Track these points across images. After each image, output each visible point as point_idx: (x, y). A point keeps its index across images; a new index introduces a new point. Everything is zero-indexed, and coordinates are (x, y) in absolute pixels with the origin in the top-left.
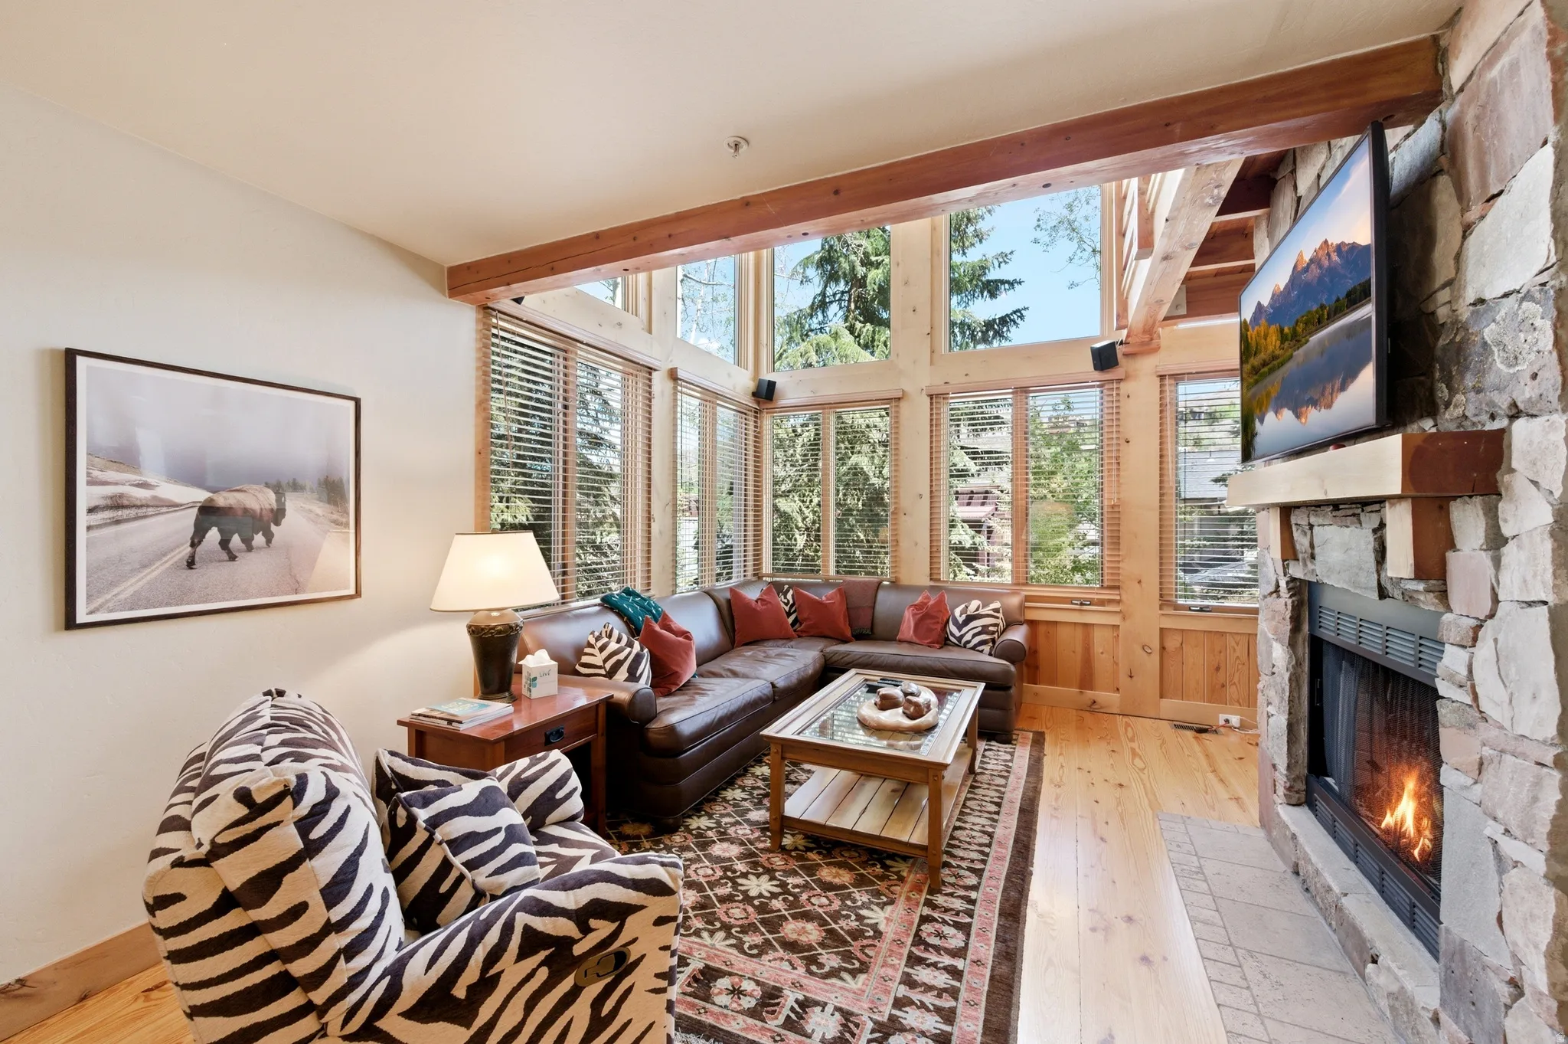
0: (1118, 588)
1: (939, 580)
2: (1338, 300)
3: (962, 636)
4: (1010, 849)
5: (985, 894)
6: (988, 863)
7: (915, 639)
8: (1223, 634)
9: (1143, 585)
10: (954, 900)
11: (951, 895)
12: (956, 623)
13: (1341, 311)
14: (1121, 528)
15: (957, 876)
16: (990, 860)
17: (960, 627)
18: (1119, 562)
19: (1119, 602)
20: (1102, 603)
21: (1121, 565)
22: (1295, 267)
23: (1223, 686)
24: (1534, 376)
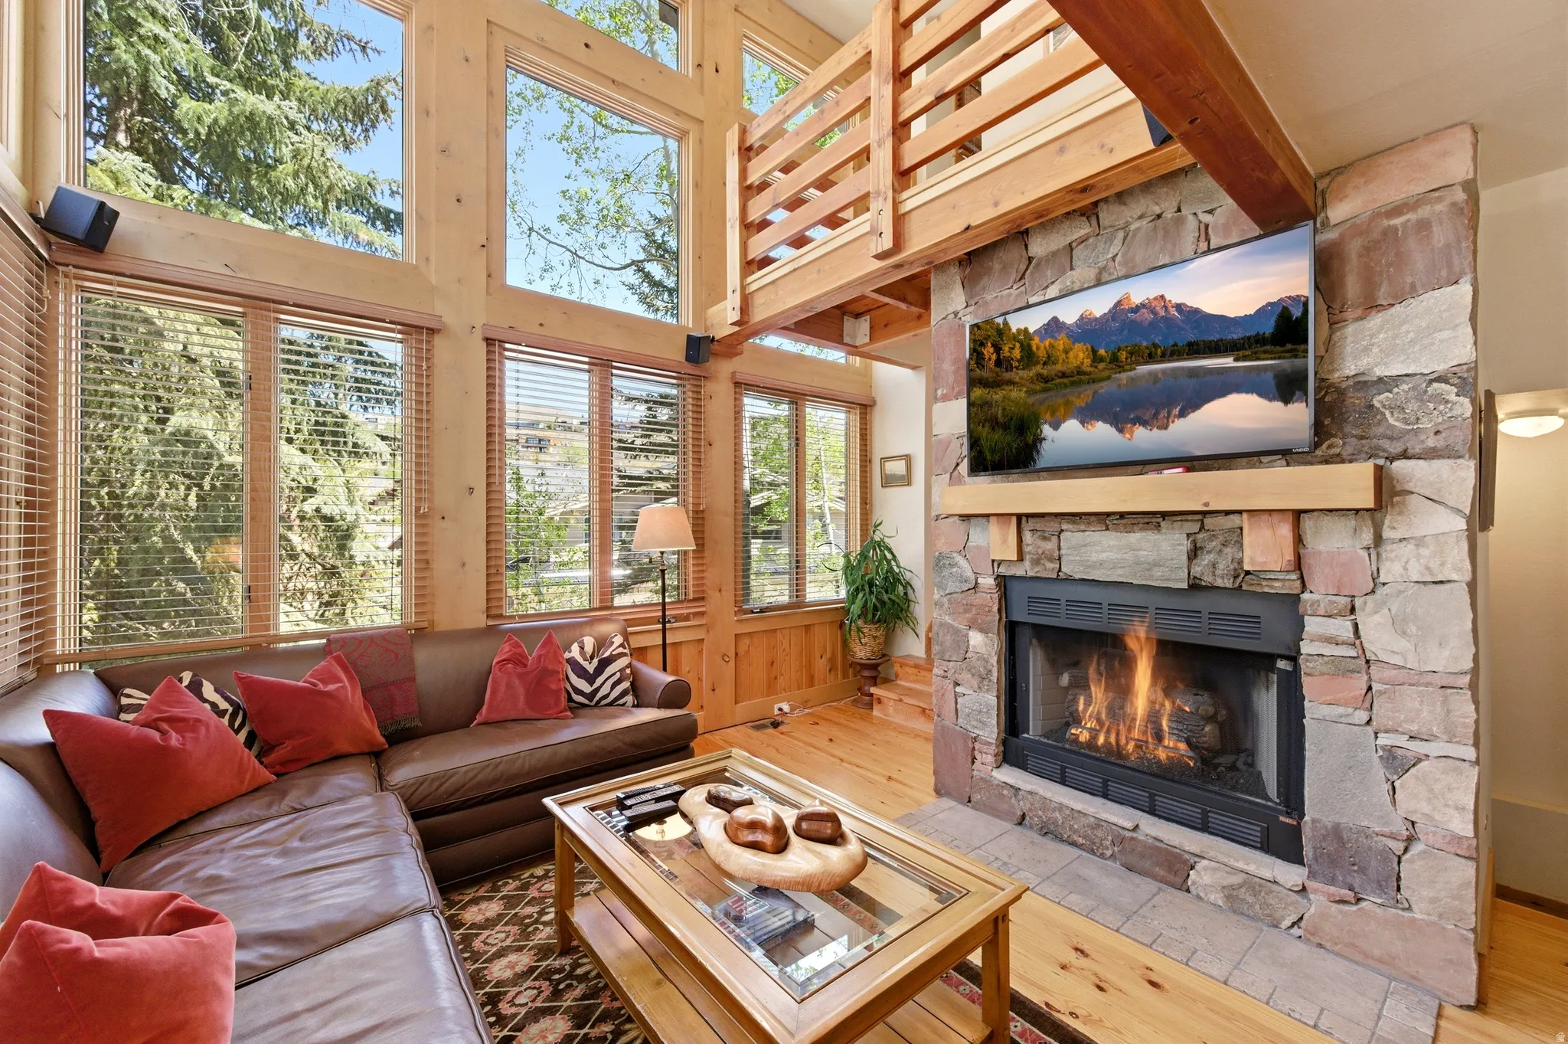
0: (703, 599)
1: (500, 616)
2: (1175, 345)
3: (597, 690)
7: (529, 714)
8: (775, 631)
9: (723, 593)
12: (581, 672)
13: (1179, 355)
14: (706, 535)
17: (590, 679)
18: (703, 571)
19: (702, 614)
20: (686, 618)
21: (705, 574)
22: (1119, 303)
23: (776, 678)
24: (1437, 433)
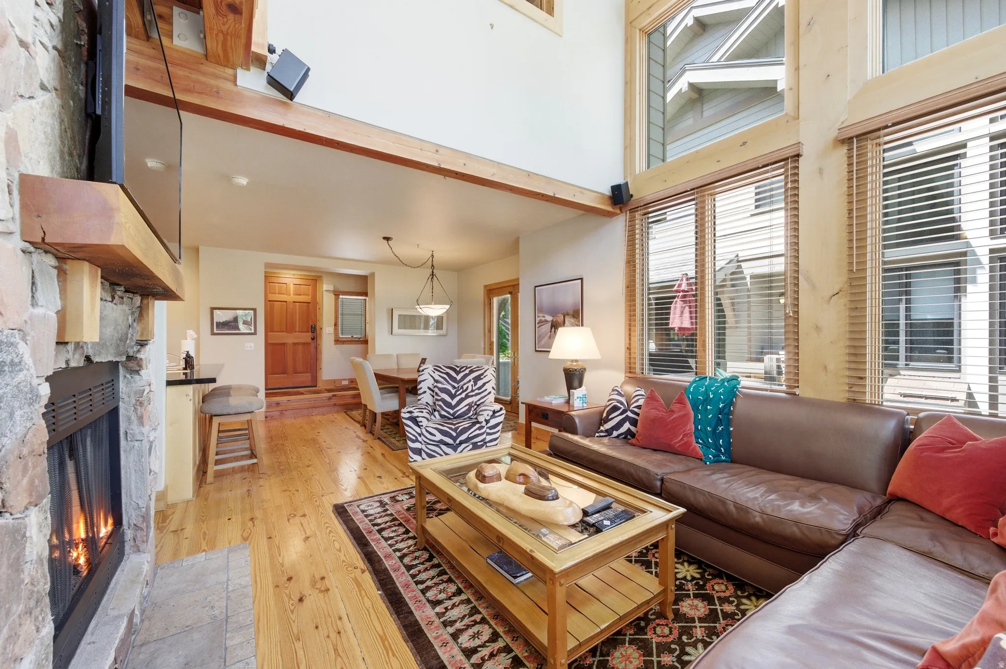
4: (407, 599)
5: (393, 558)
6: (410, 578)
10: (405, 546)
11: (409, 547)
15: (416, 558)
16: (411, 581)
